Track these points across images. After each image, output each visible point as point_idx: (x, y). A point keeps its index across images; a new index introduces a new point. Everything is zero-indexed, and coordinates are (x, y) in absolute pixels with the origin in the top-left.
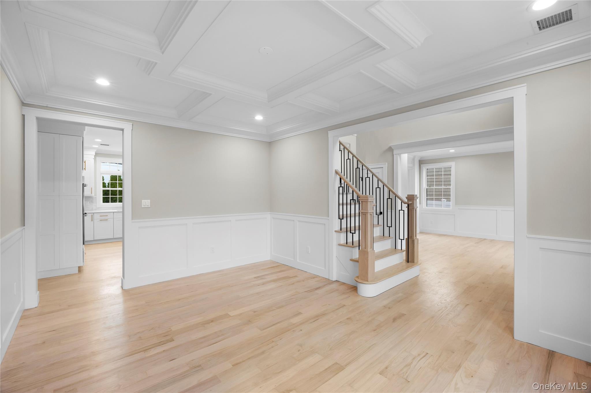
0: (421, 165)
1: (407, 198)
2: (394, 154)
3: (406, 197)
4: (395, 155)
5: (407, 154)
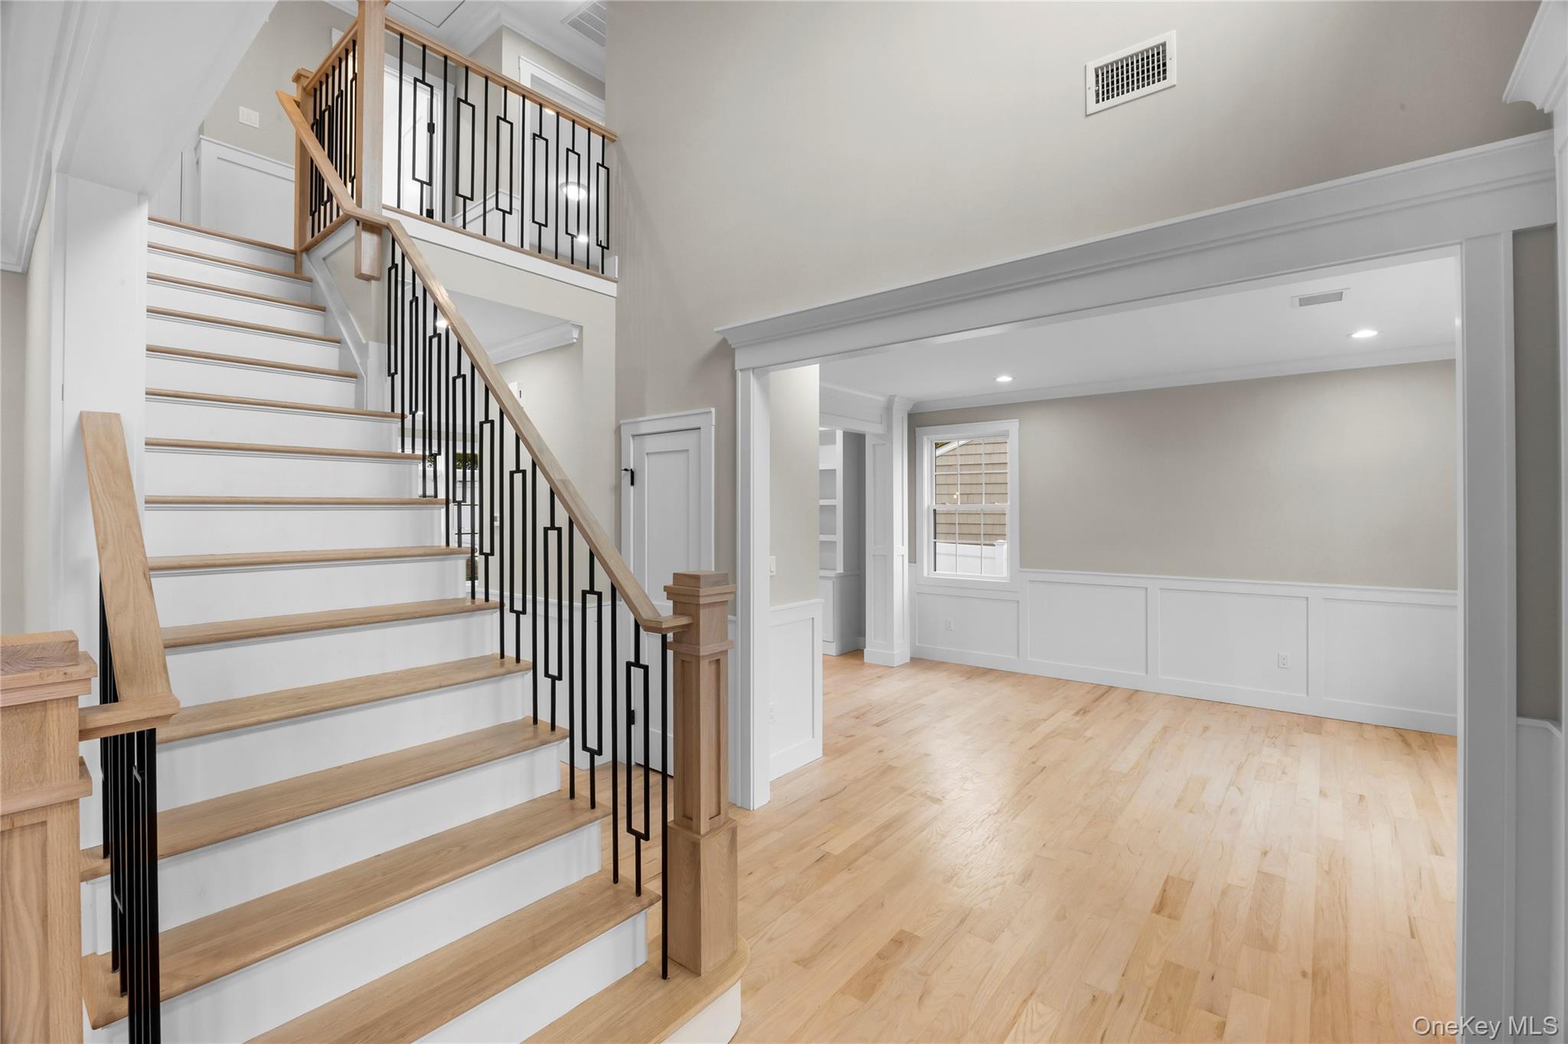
0: (917, 429)
1: (670, 592)
2: (736, 368)
3: (666, 588)
4: (739, 375)
5: (817, 366)
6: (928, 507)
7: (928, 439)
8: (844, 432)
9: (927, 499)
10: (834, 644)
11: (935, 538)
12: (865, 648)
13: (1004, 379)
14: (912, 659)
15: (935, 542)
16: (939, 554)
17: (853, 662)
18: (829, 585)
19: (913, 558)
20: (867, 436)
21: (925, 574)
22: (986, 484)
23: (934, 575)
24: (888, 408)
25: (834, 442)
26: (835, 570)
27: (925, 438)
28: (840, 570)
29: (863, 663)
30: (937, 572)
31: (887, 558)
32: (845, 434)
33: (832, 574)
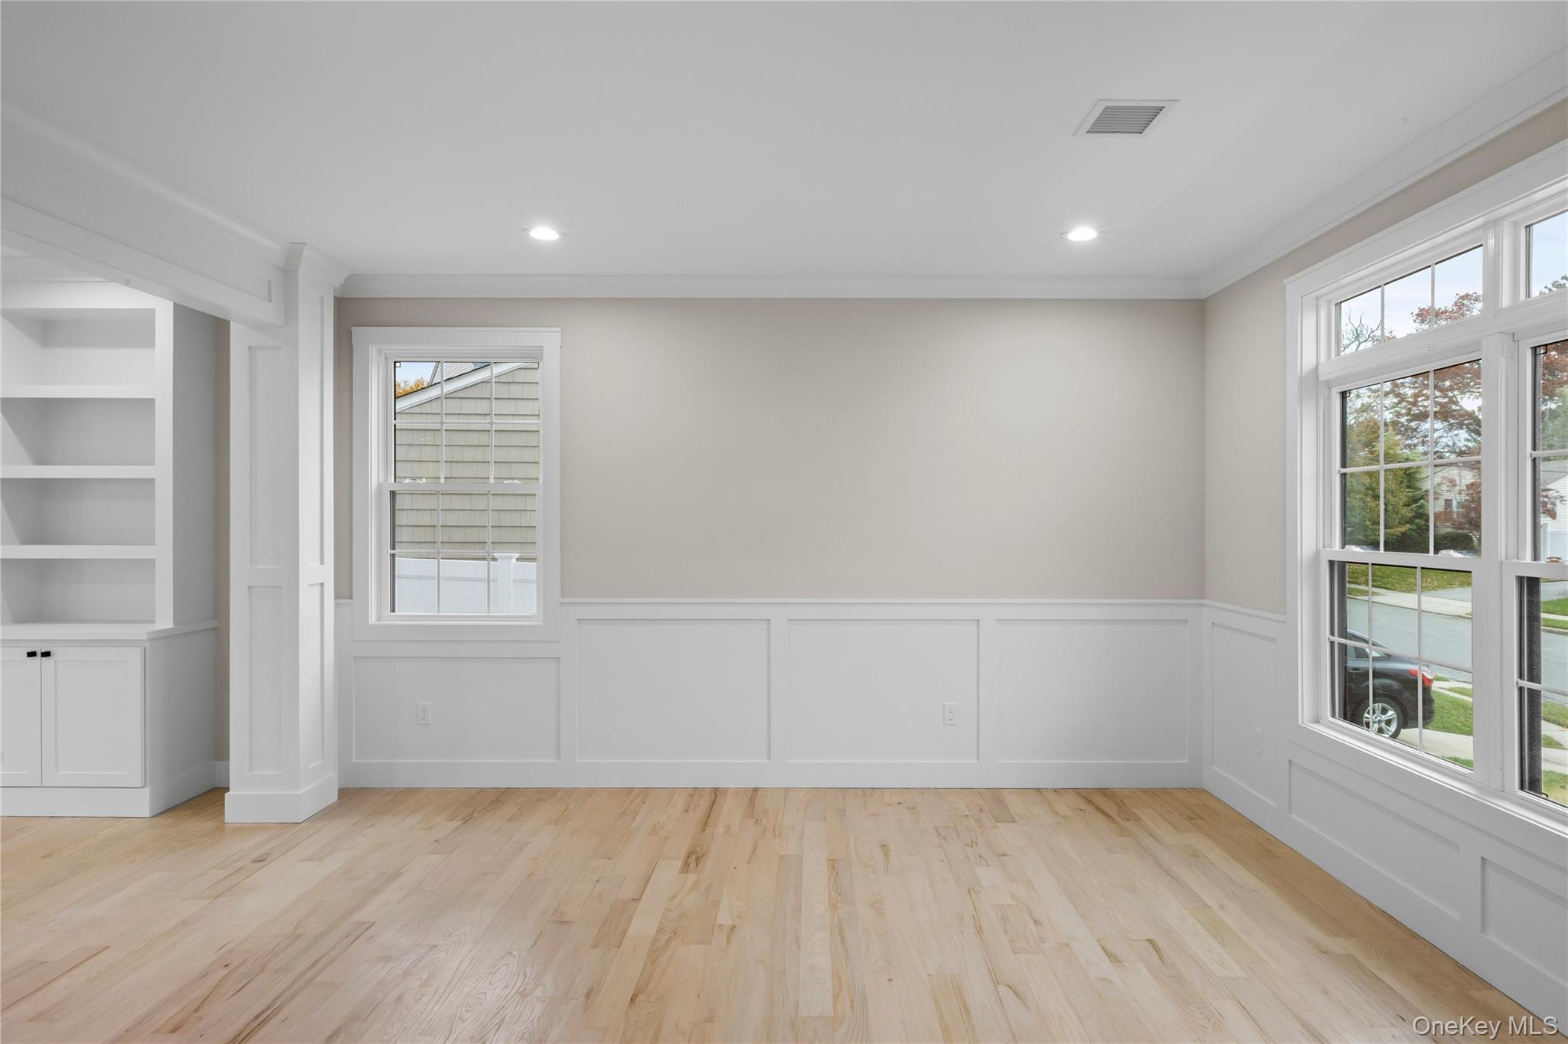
0: (355, 329)
6: (380, 486)
7: (379, 351)
8: (176, 306)
9: (376, 473)
10: (147, 791)
11: (393, 547)
12: (227, 789)
13: (544, 233)
14: (344, 793)
15: (393, 556)
16: (401, 577)
17: (196, 825)
18: (135, 656)
19: (345, 587)
20: (232, 324)
21: (373, 619)
22: (495, 462)
23: (389, 620)
24: (288, 271)
25: (149, 342)
26: (153, 622)
27: (373, 352)
28: (165, 621)
29: (222, 827)
30: (397, 613)
31: (286, 588)
32: (179, 310)
33: (141, 632)
